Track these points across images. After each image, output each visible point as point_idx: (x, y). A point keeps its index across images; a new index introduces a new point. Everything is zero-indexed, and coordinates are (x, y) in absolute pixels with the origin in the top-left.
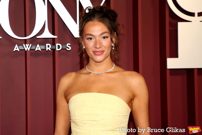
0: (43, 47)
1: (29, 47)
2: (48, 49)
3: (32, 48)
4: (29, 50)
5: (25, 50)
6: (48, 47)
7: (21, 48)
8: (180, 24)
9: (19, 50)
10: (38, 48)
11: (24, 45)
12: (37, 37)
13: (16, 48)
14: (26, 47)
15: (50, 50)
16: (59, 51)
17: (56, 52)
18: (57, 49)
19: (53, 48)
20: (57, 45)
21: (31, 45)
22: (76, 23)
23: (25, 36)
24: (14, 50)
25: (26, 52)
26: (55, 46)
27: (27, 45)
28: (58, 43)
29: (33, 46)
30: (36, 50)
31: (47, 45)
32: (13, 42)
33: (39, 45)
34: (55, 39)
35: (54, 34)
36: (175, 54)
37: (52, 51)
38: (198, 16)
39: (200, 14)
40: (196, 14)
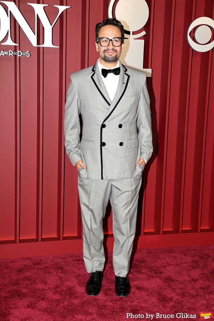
12: (2, 44)
16: (20, 57)
17: (17, 57)
22: (35, 34)
28: (20, 50)
34: (17, 47)
37: (14, 57)
38: (133, 35)
39: (134, 33)
40: (131, 33)
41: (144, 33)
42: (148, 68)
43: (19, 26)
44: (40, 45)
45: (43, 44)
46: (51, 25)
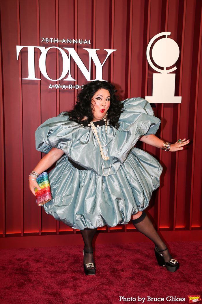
0: (67, 87)
1: (58, 86)
2: (70, 88)
3: (60, 87)
4: (58, 88)
5: (56, 88)
6: (71, 87)
7: (53, 86)
8: (154, 74)
9: (52, 88)
10: (64, 87)
11: (55, 85)
12: (64, 80)
13: (50, 87)
14: (56, 86)
15: (72, 88)
16: (77, 89)
17: (75, 90)
18: (76, 88)
19: (74, 87)
20: (76, 85)
21: (59, 85)
22: (89, 72)
23: (56, 79)
24: (49, 88)
25: (57, 89)
26: (75, 86)
27: (57, 85)
29: (61, 86)
30: (63, 88)
31: (70, 85)
32: (48, 83)
33: (65, 85)
34: (75, 82)
35: (74, 79)
36: (150, 94)
37: (73, 89)
38: (166, 70)
39: (167, 69)
40: (165, 69)
41: (175, 68)
42: (178, 96)
43: (77, 66)
44: (93, 80)
45: (95, 79)
46: (102, 65)
